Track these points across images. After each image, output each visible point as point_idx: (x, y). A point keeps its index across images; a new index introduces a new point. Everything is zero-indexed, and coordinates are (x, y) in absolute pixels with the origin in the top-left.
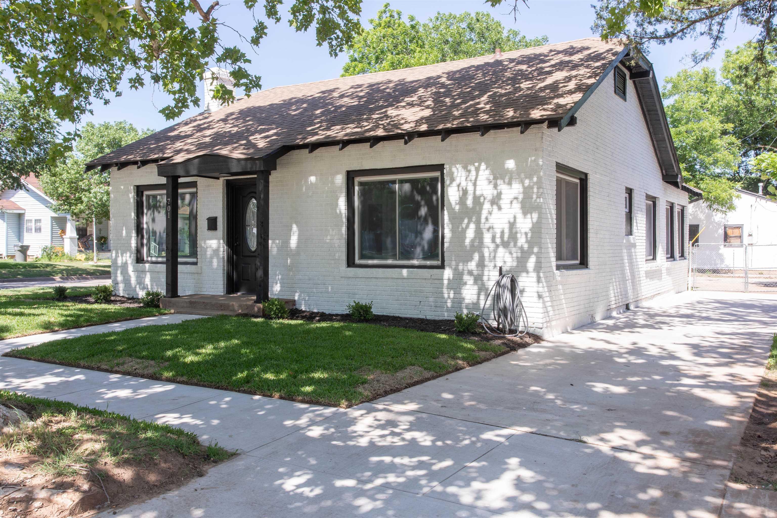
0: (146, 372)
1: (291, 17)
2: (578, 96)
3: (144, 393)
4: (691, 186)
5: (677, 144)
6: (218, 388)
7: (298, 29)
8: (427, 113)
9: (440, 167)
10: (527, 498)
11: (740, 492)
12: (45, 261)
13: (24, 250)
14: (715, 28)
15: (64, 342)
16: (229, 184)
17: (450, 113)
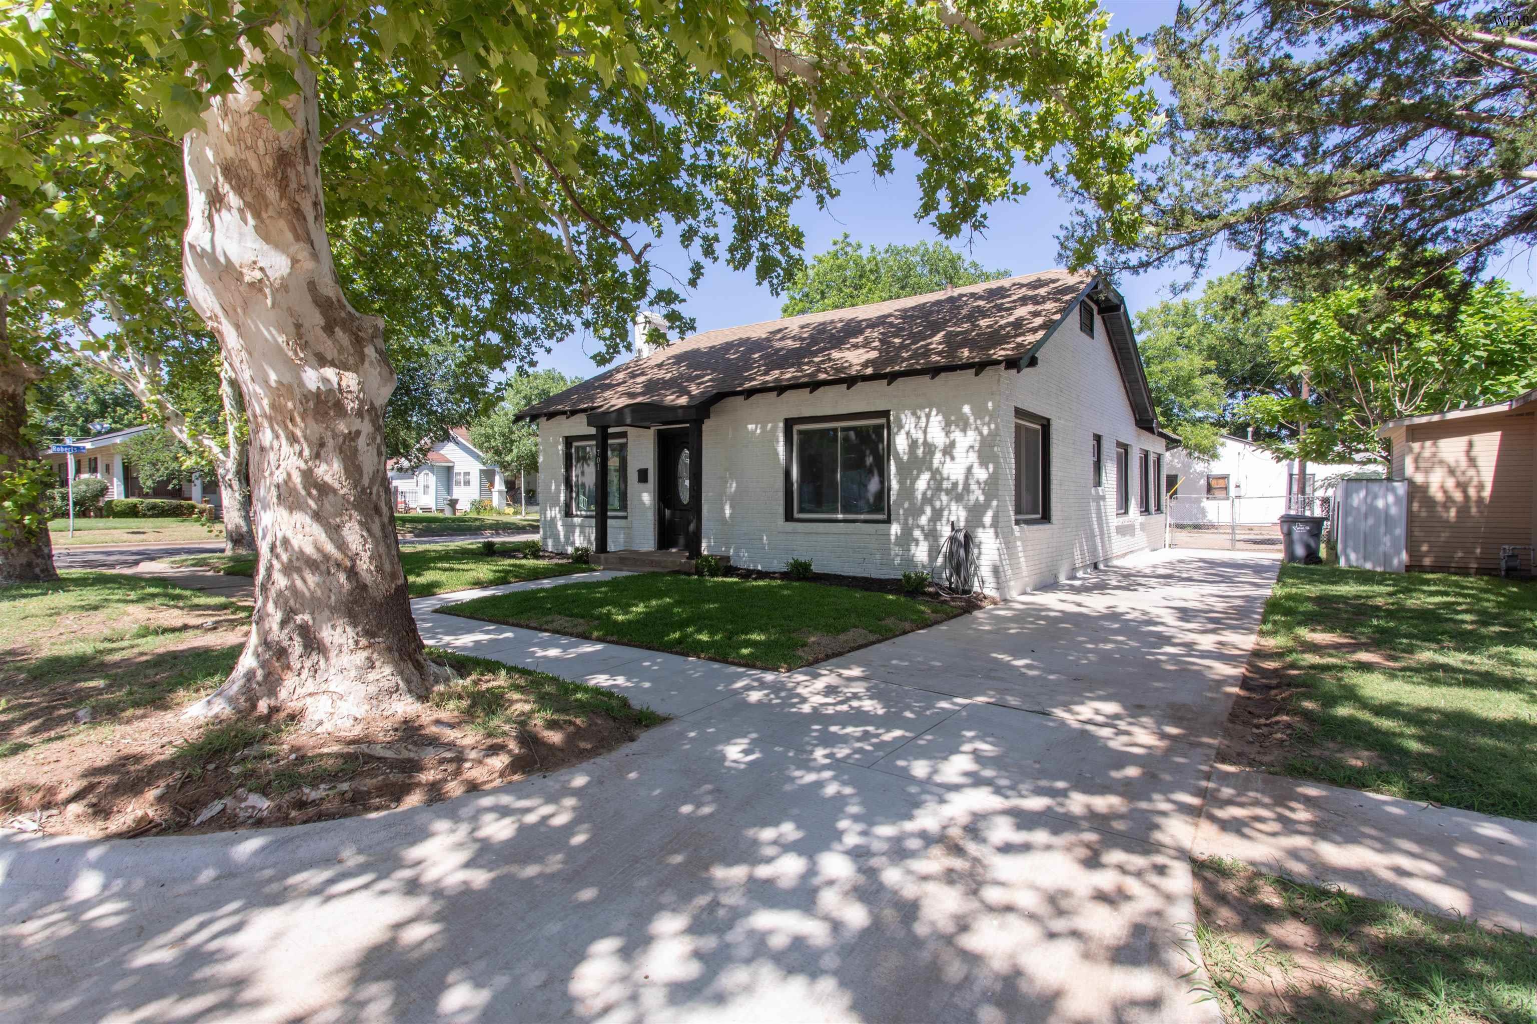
0: (575, 631)
1: (729, 256)
2: (1040, 334)
3: (572, 653)
4: (1168, 431)
5: (1152, 385)
6: (649, 649)
7: (736, 268)
8: (874, 354)
9: (886, 414)
10: (988, 773)
11: (1228, 774)
12: (474, 515)
13: (453, 503)
14: (1197, 255)
15: (493, 598)
16: (661, 435)
17: (898, 355)
